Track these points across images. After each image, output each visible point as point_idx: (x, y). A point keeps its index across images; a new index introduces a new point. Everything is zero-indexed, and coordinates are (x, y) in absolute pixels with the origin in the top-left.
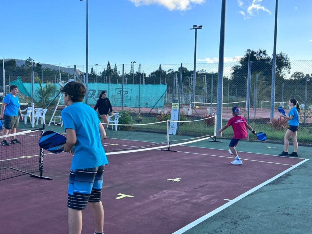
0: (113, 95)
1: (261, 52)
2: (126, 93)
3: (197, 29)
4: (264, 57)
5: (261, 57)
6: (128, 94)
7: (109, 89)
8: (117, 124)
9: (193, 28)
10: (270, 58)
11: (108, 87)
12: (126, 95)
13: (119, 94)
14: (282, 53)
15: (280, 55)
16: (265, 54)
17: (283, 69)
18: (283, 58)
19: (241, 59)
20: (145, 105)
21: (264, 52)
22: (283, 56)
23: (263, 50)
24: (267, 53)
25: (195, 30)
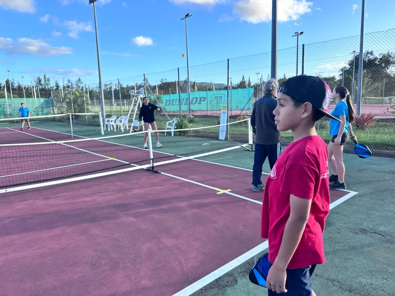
0: (210, 101)
1: (368, 53)
2: (220, 99)
3: (299, 36)
4: (371, 57)
5: (368, 57)
6: (222, 98)
7: (207, 96)
8: (173, 129)
9: (295, 35)
10: (378, 57)
11: (206, 94)
12: (221, 100)
13: (215, 100)
14: (389, 52)
15: (388, 54)
16: (372, 54)
17: (391, 66)
18: (390, 56)
19: (349, 61)
20: (236, 107)
21: (371, 53)
22: (390, 55)
23: (370, 51)
24: (374, 53)
25: (297, 36)
